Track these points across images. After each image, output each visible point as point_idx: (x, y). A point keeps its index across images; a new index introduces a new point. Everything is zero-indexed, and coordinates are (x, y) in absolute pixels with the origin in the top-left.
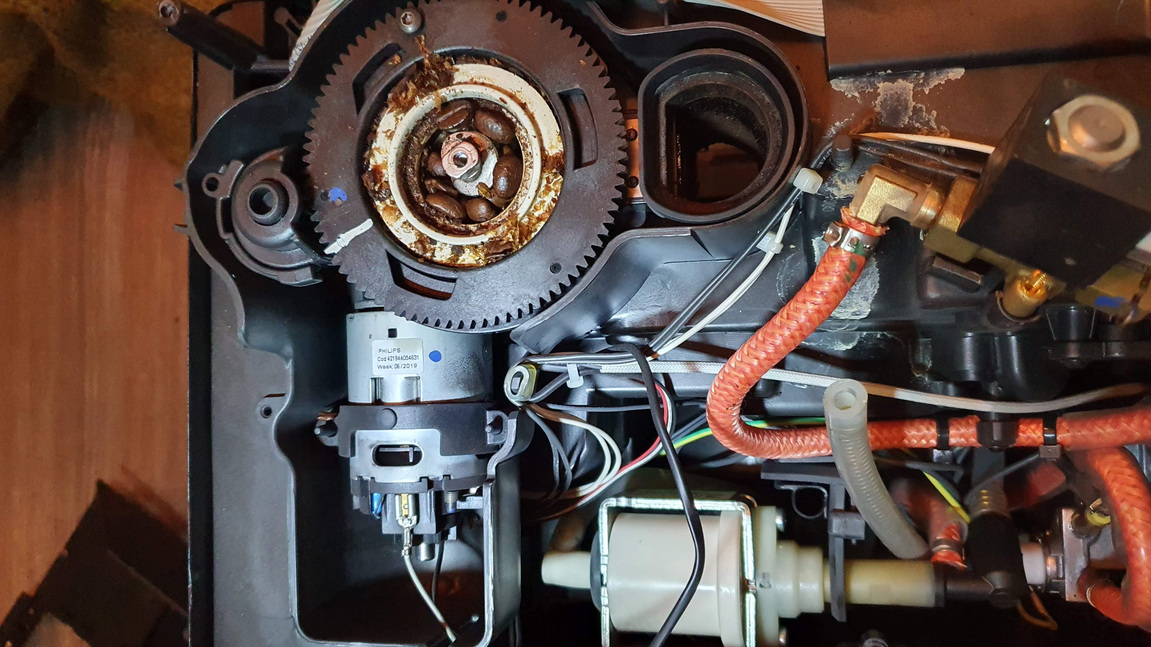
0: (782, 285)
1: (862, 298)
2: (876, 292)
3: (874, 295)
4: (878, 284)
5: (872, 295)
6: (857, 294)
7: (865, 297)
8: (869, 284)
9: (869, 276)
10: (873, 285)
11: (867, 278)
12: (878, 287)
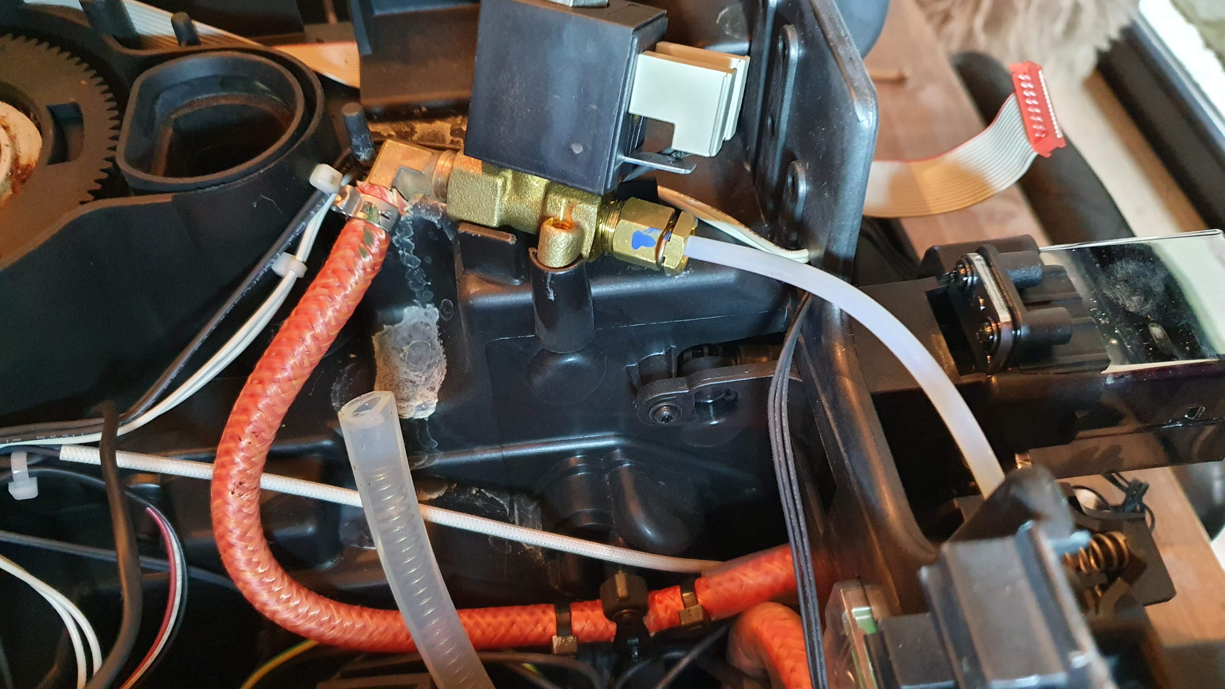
0: (338, 395)
1: (428, 389)
2: (443, 379)
3: (441, 383)
4: (446, 370)
5: (439, 383)
6: (423, 385)
7: (431, 387)
8: (435, 374)
9: (436, 365)
10: (441, 373)
11: (434, 367)
12: (445, 373)
